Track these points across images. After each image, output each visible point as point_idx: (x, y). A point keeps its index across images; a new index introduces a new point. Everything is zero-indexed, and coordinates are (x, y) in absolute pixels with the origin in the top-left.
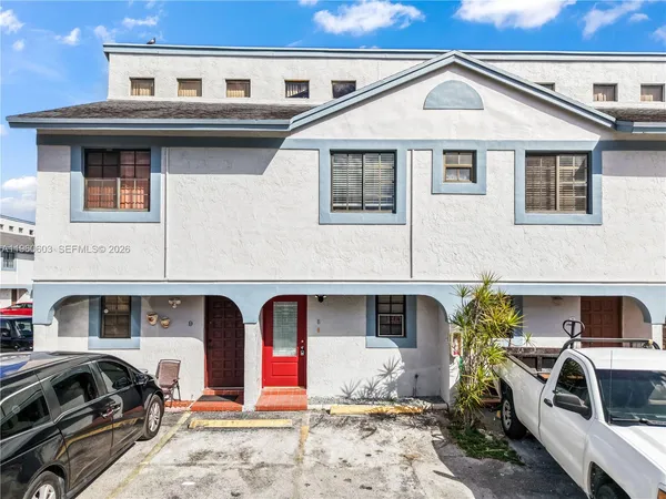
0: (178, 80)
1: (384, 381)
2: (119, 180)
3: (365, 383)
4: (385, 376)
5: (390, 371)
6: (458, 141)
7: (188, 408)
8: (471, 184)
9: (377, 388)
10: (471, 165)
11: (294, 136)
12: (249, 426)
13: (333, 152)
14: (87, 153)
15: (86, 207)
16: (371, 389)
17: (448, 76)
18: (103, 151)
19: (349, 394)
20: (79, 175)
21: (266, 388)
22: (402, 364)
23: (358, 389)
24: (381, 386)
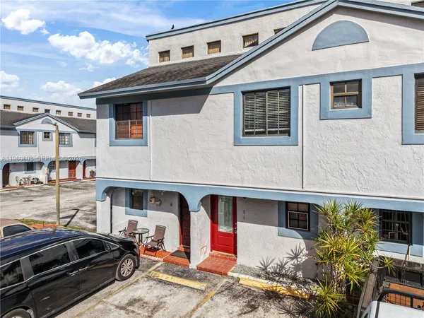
0: (182, 48)
1: (292, 262)
2: (130, 121)
3: (277, 261)
4: (292, 259)
5: (296, 256)
6: (344, 73)
7: (162, 260)
8: (357, 108)
9: (286, 266)
10: (357, 93)
11: (219, 85)
12: (179, 283)
13: (244, 93)
14: (117, 107)
15: (116, 138)
16: (282, 267)
17: (335, 18)
18: (123, 105)
19: (266, 267)
20: (113, 120)
21: (214, 251)
22: (305, 252)
23: (272, 265)
24: (290, 265)
